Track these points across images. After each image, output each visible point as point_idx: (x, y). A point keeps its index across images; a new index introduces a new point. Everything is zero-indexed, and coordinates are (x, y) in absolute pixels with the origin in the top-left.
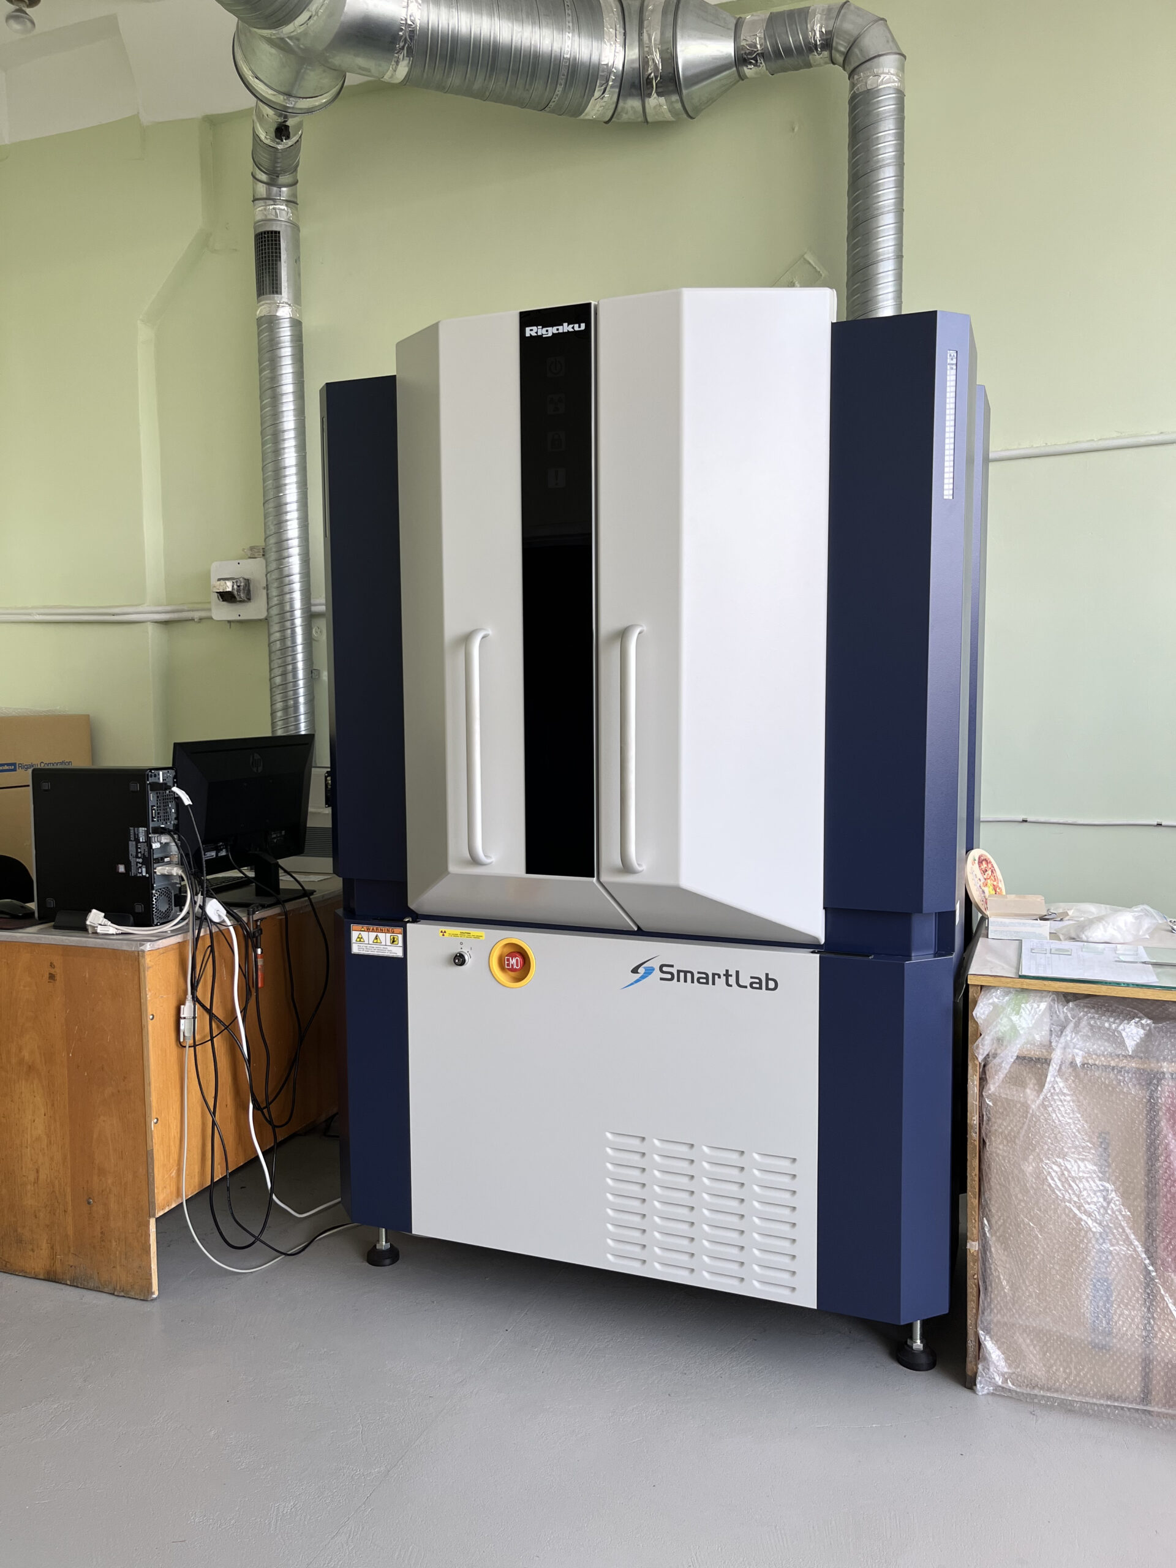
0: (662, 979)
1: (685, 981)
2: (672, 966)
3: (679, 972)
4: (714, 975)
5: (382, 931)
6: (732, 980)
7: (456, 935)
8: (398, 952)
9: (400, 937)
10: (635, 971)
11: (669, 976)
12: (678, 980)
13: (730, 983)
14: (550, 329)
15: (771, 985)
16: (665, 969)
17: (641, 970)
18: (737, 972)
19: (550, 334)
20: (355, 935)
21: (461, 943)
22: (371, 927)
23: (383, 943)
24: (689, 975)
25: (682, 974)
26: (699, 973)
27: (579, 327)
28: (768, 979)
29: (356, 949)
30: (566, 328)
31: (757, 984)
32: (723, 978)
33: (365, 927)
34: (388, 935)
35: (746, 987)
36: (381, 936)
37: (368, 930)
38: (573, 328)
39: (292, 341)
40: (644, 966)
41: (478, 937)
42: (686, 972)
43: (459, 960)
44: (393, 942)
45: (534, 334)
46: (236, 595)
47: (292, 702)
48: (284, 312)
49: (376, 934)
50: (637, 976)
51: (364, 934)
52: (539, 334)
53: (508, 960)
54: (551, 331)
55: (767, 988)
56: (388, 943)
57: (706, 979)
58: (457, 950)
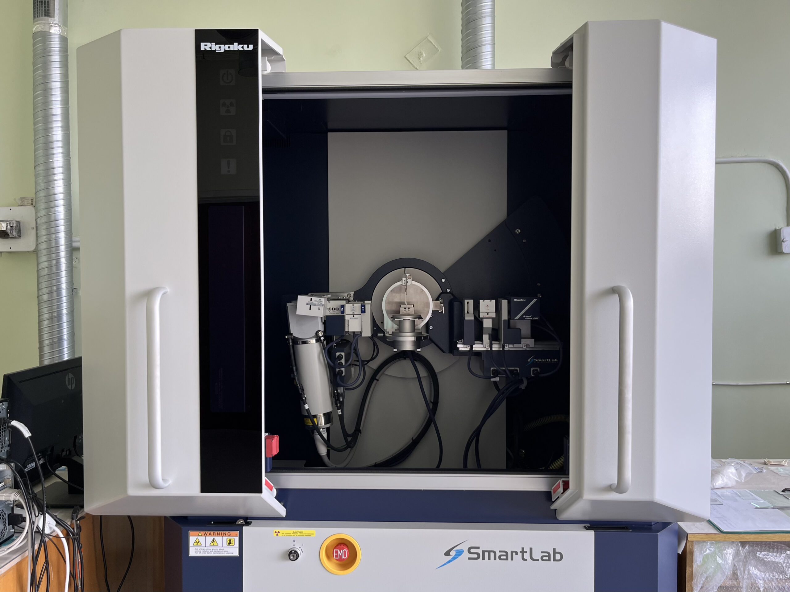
0: (469, 559)
1: (489, 559)
2: (478, 548)
3: (484, 552)
4: (512, 552)
5: (219, 535)
6: (527, 556)
7: (289, 534)
8: (234, 552)
9: (237, 539)
10: (447, 553)
11: (476, 556)
12: (484, 559)
13: (525, 558)
15: (558, 557)
16: (472, 550)
17: (453, 553)
18: (531, 549)
20: (192, 540)
21: (294, 541)
22: (208, 532)
23: (220, 545)
24: (492, 554)
25: (486, 554)
26: (500, 552)
28: (555, 552)
29: (193, 552)
31: (547, 557)
32: (520, 554)
33: (202, 532)
34: (225, 538)
35: (538, 560)
36: (218, 539)
37: (205, 535)
39: (60, 51)
40: (454, 549)
41: (309, 535)
42: (489, 552)
43: (293, 555)
44: (230, 543)
46: (9, 233)
47: (55, 314)
48: (55, 30)
49: (212, 538)
50: (449, 558)
51: (202, 539)
53: (337, 552)
55: (555, 560)
56: (225, 544)
57: (506, 556)
58: (289, 546)
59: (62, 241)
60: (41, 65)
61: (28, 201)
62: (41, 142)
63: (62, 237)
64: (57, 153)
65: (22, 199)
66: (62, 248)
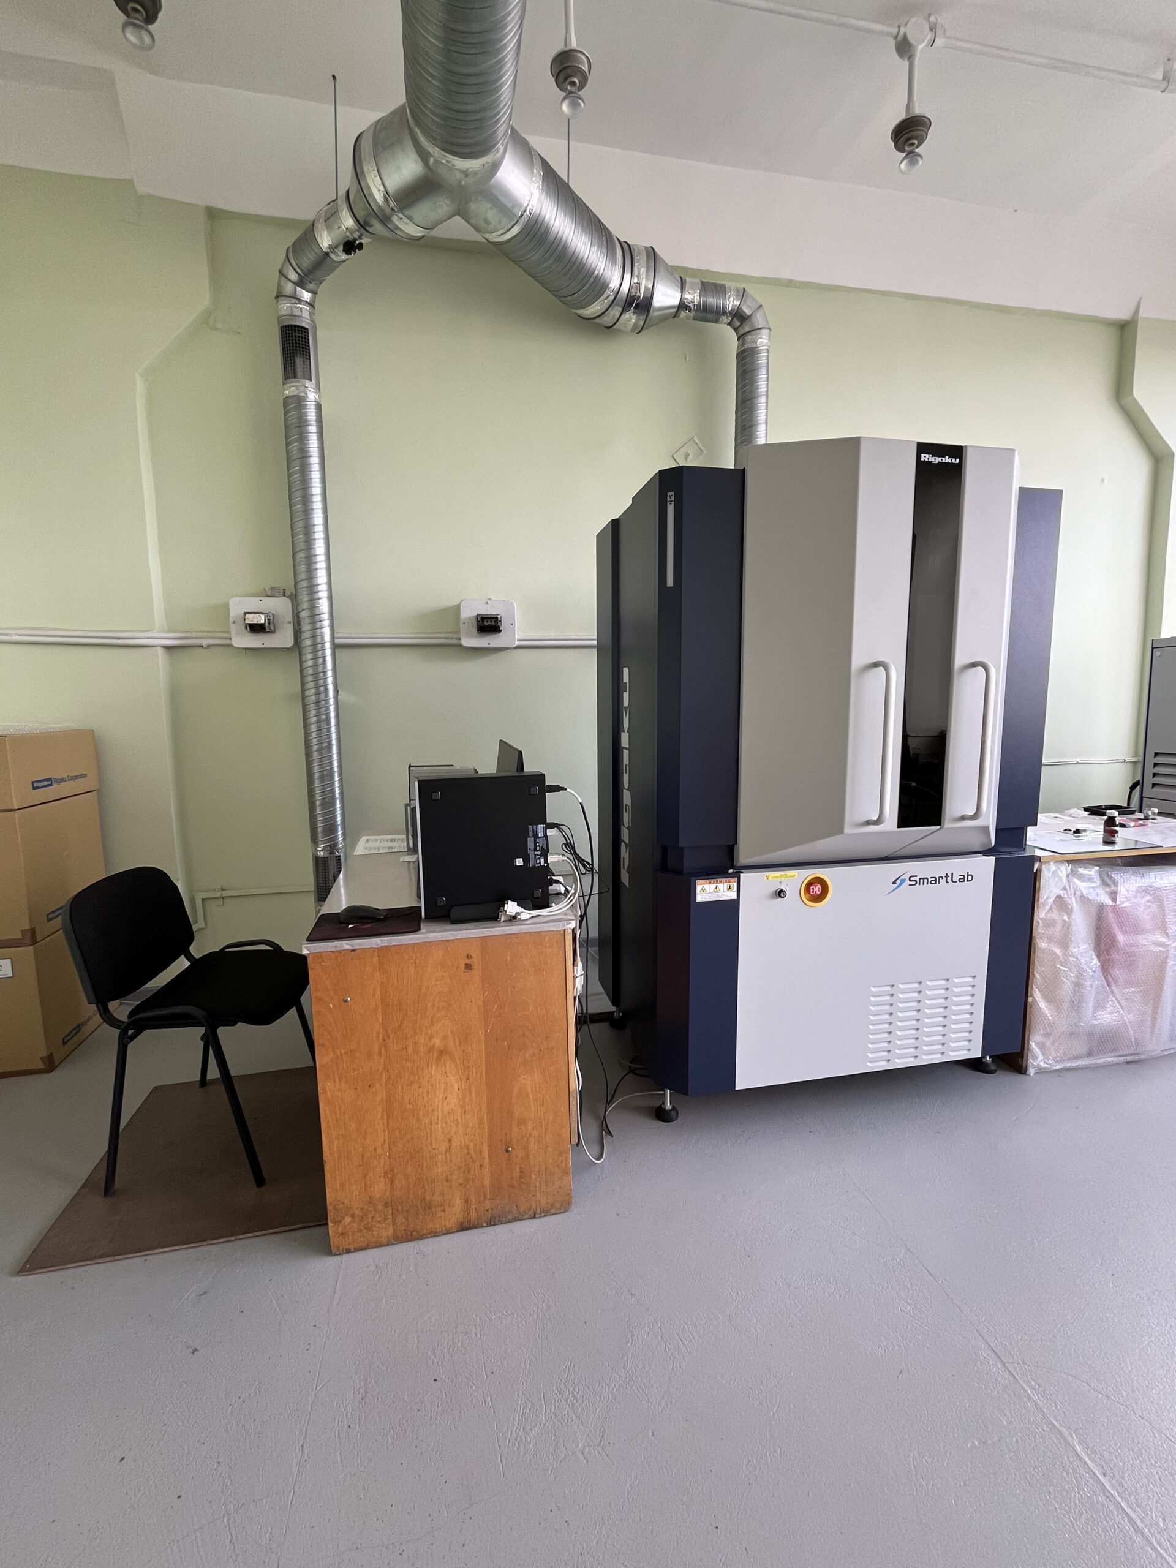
0: (910, 885)
1: (923, 884)
2: (916, 876)
3: (920, 879)
4: (939, 877)
5: (721, 882)
6: (949, 879)
7: (777, 877)
8: (733, 895)
9: (735, 885)
10: (894, 883)
11: (914, 883)
12: (919, 884)
13: (948, 881)
14: (937, 458)
15: (970, 878)
16: (912, 879)
17: (898, 882)
18: (952, 874)
19: (937, 462)
20: (699, 888)
21: (781, 882)
22: (712, 881)
23: (722, 890)
24: (926, 880)
25: (922, 880)
26: (931, 878)
27: (955, 461)
28: (968, 875)
29: (699, 898)
30: (947, 460)
31: (962, 879)
32: (944, 878)
33: (708, 881)
34: (726, 884)
35: (956, 882)
36: (720, 886)
37: (710, 883)
38: (951, 460)
39: (316, 421)
40: (900, 878)
41: (793, 876)
42: (923, 879)
43: (780, 893)
44: (730, 888)
45: (926, 460)
46: (266, 627)
47: (324, 717)
48: (312, 396)
49: (715, 885)
50: (895, 886)
51: (707, 887)
52: (930, 460)
53: (813, 889)
54: (937, 460)
55: (968, 881)
56: (726, 890)
57: (935, 881)
58: (778, 887)
59: (327, 638)
60: (296, 437)
61: (279, 592)
62: (301, 525)
63: (327, 631)
64: (319, 539)
65: (272, 588)
66: (328, 645)
